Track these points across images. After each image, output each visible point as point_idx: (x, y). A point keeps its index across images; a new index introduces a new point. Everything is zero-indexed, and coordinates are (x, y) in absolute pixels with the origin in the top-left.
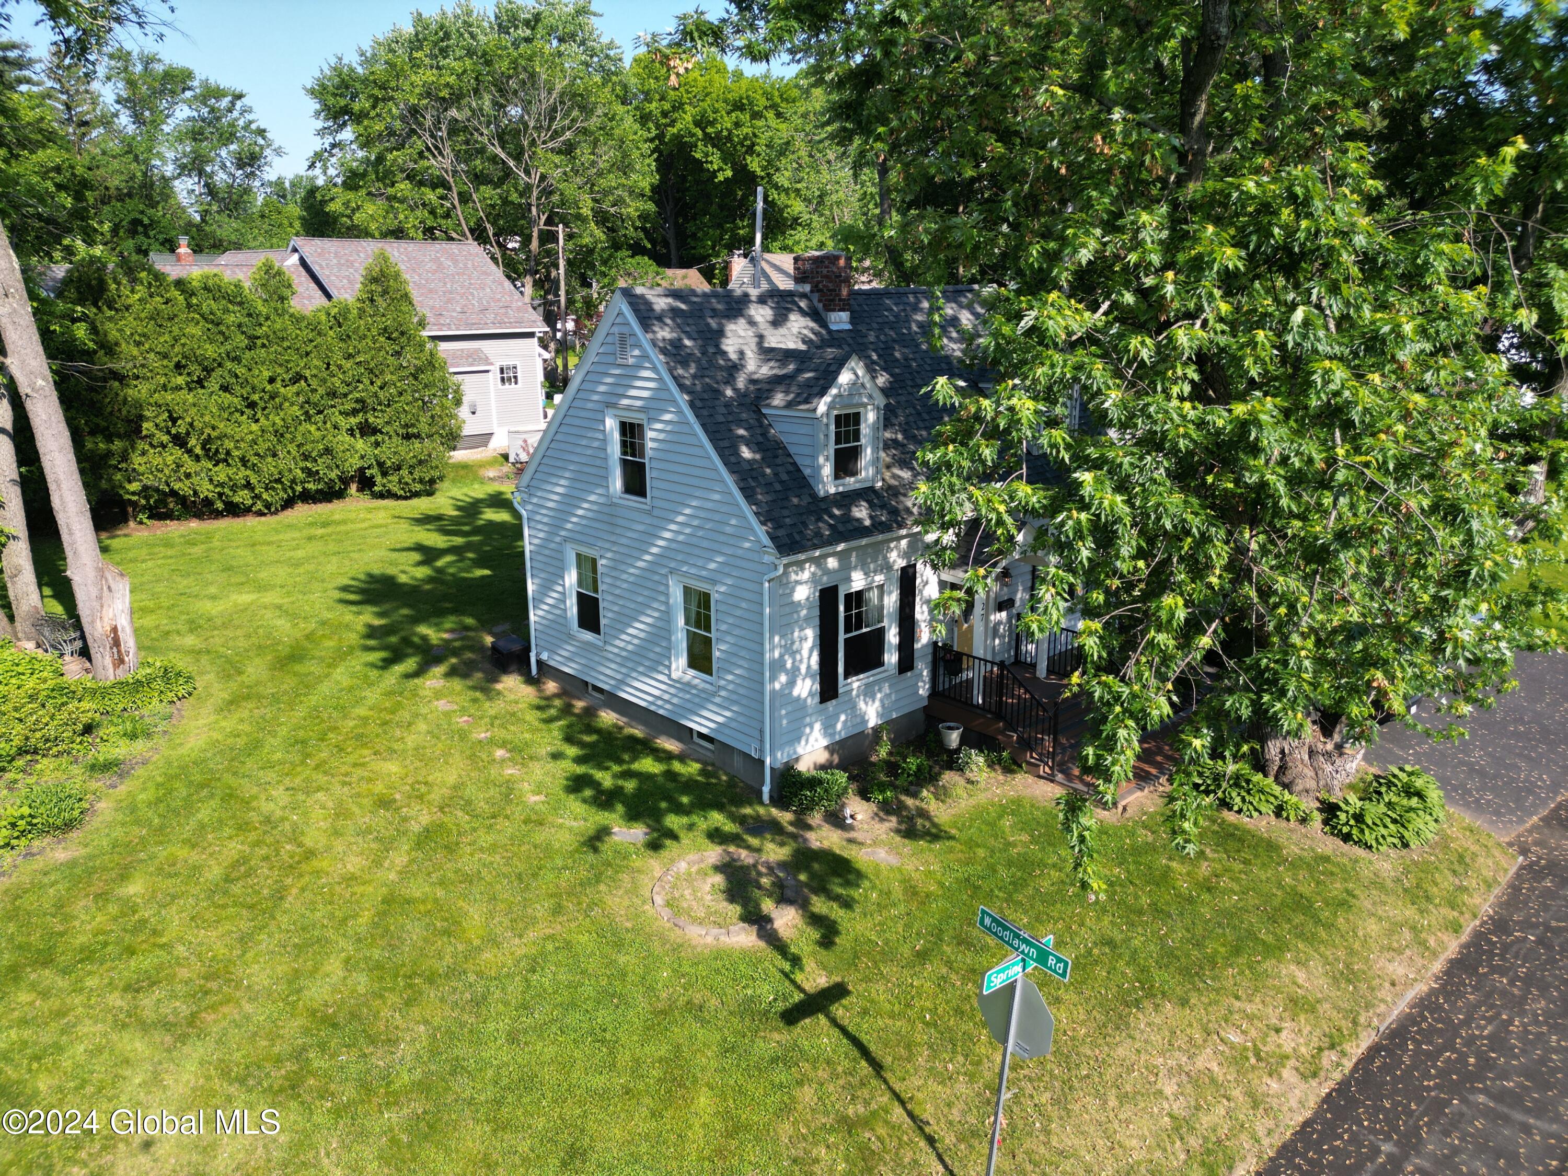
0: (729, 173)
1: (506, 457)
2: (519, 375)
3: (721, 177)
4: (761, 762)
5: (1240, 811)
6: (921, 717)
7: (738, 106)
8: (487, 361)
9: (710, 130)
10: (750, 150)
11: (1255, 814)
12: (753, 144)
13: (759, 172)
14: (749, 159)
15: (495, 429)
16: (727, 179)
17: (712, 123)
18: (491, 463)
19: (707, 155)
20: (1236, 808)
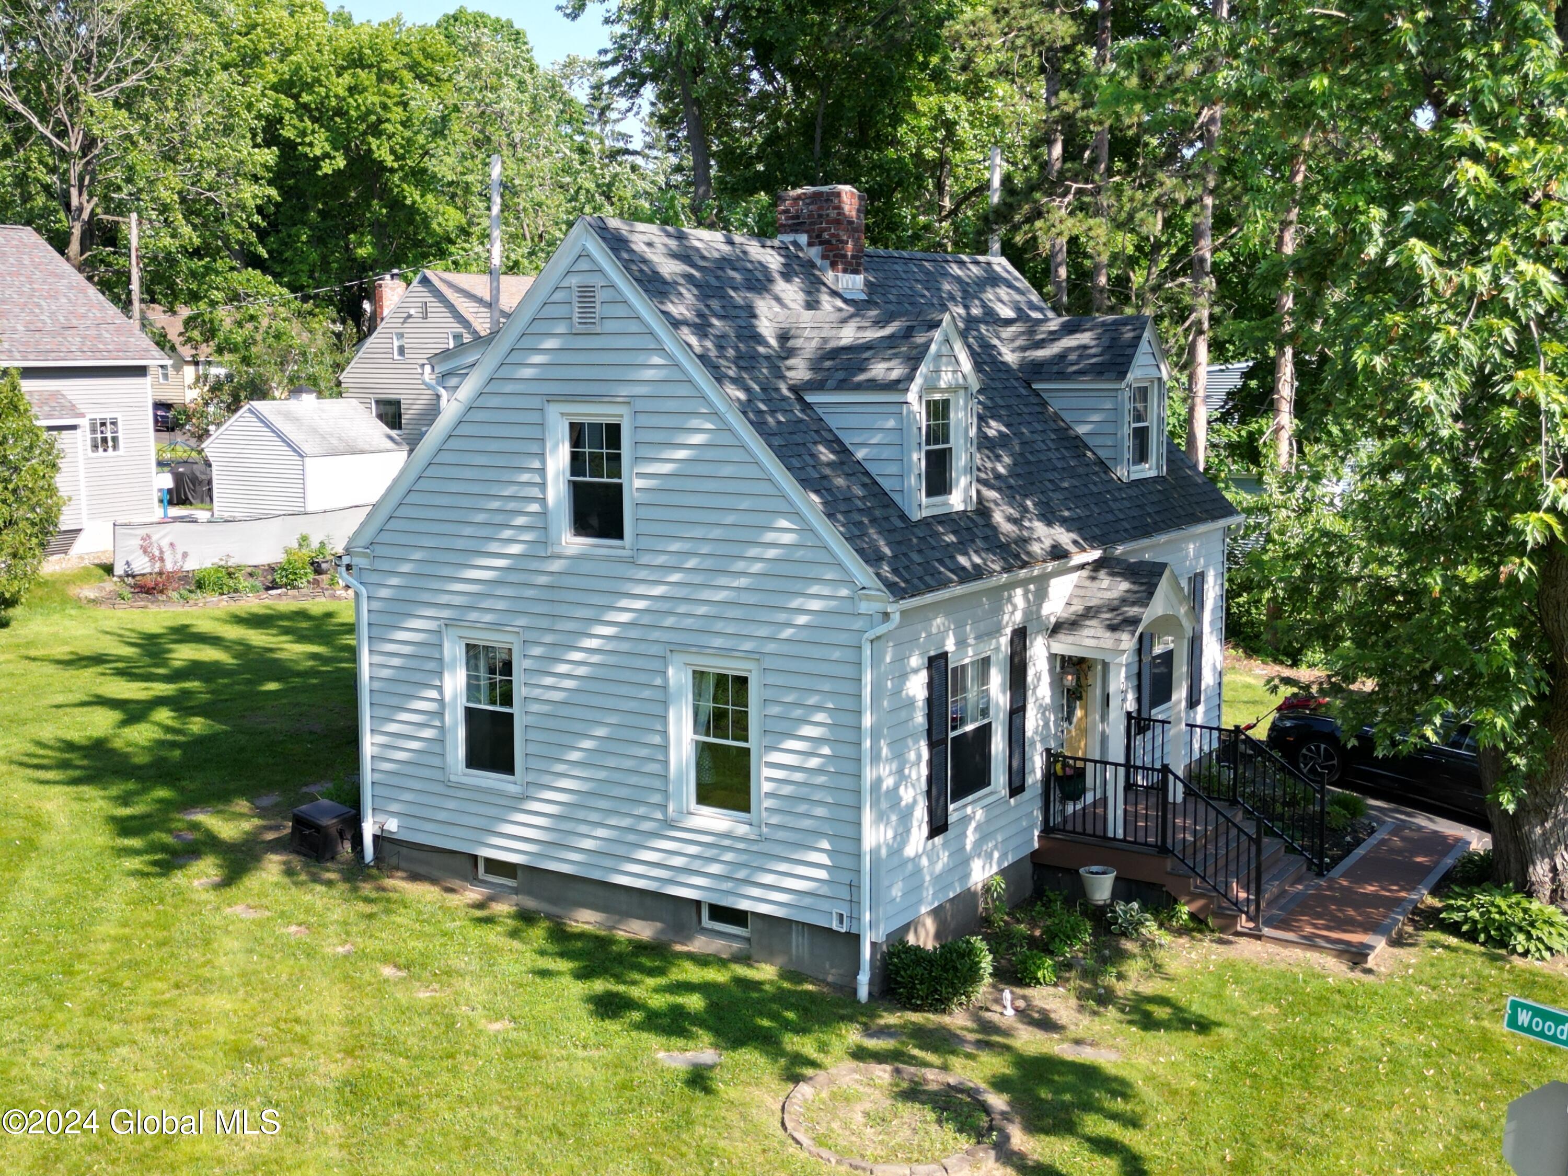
0: (341, 163)
1: (108, 569)
2: (120, 435)
3: (327, 168)
4: (854, 939)
5: (1526, 953)
6: (1028, 868)
7: (355, 61)
8: (73, 410)
9: (305, 98)
10: (376, 130)
11: (1547, 954)
12: (380, 121)
13: (389, 161)
14: (374, 142)
15: (85, 524)
16: (338, 173)
17: (309, 87)
18: (84, 576)
19: (303, 133)
20: (1520, 949)
